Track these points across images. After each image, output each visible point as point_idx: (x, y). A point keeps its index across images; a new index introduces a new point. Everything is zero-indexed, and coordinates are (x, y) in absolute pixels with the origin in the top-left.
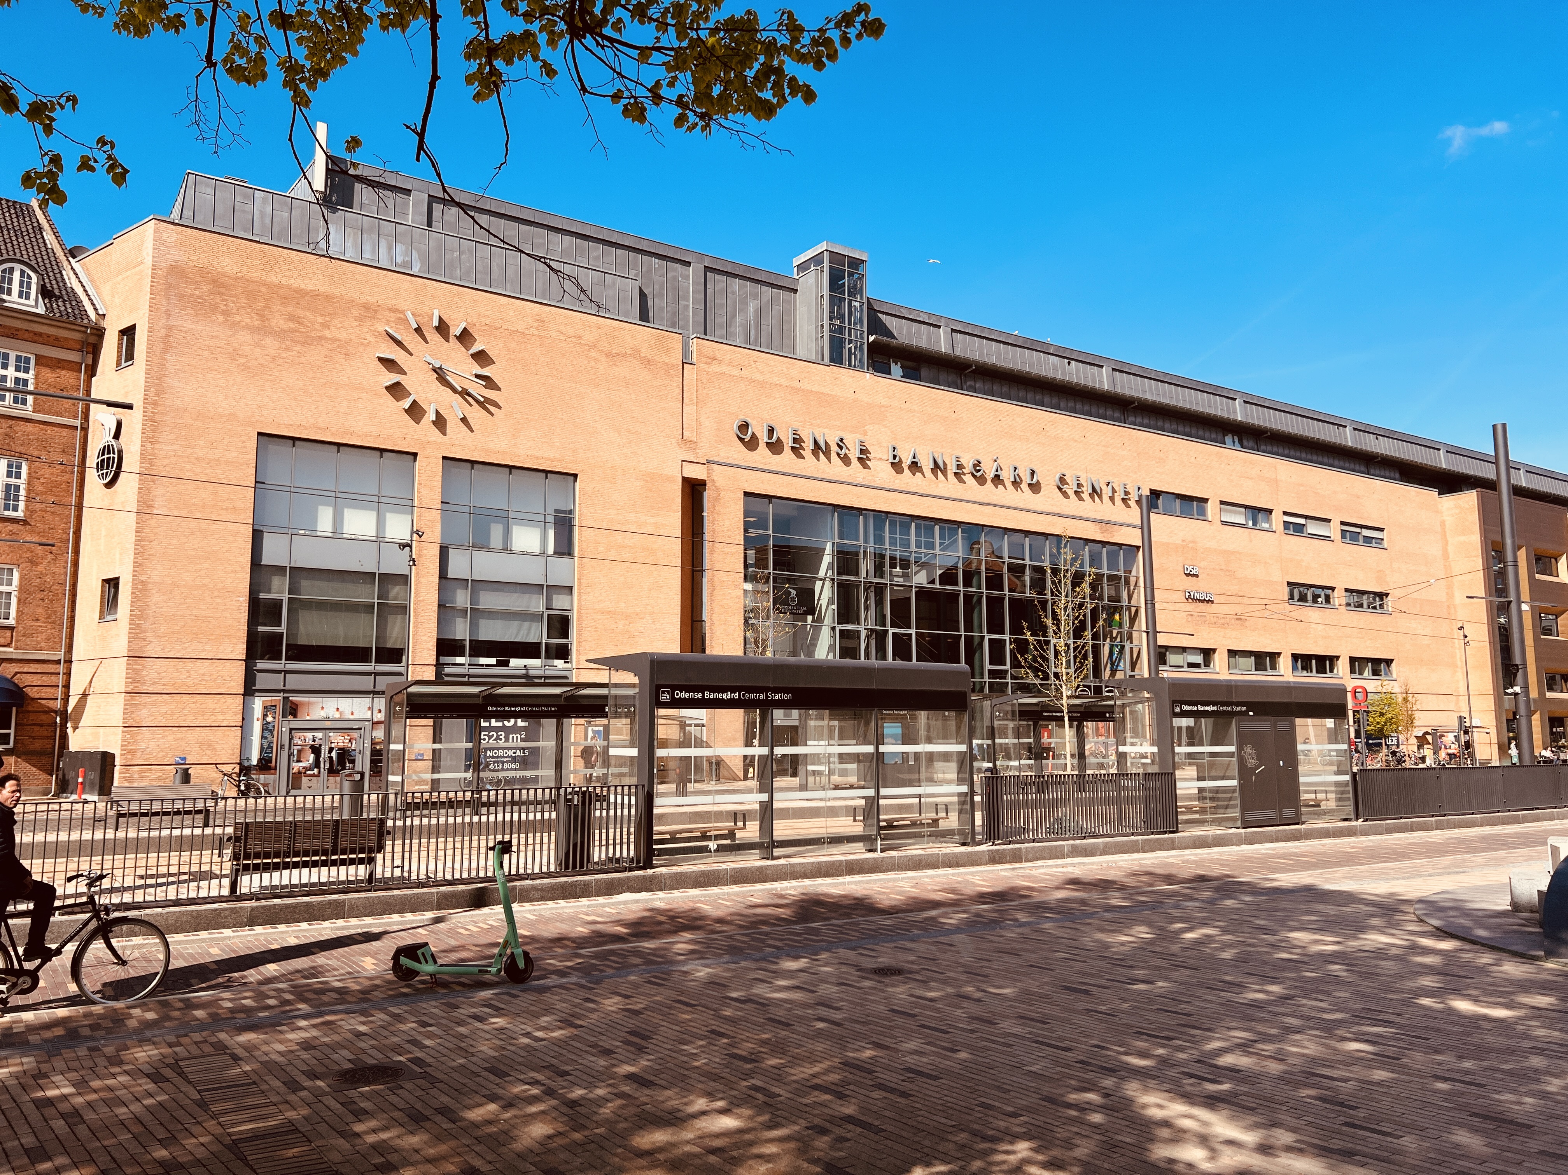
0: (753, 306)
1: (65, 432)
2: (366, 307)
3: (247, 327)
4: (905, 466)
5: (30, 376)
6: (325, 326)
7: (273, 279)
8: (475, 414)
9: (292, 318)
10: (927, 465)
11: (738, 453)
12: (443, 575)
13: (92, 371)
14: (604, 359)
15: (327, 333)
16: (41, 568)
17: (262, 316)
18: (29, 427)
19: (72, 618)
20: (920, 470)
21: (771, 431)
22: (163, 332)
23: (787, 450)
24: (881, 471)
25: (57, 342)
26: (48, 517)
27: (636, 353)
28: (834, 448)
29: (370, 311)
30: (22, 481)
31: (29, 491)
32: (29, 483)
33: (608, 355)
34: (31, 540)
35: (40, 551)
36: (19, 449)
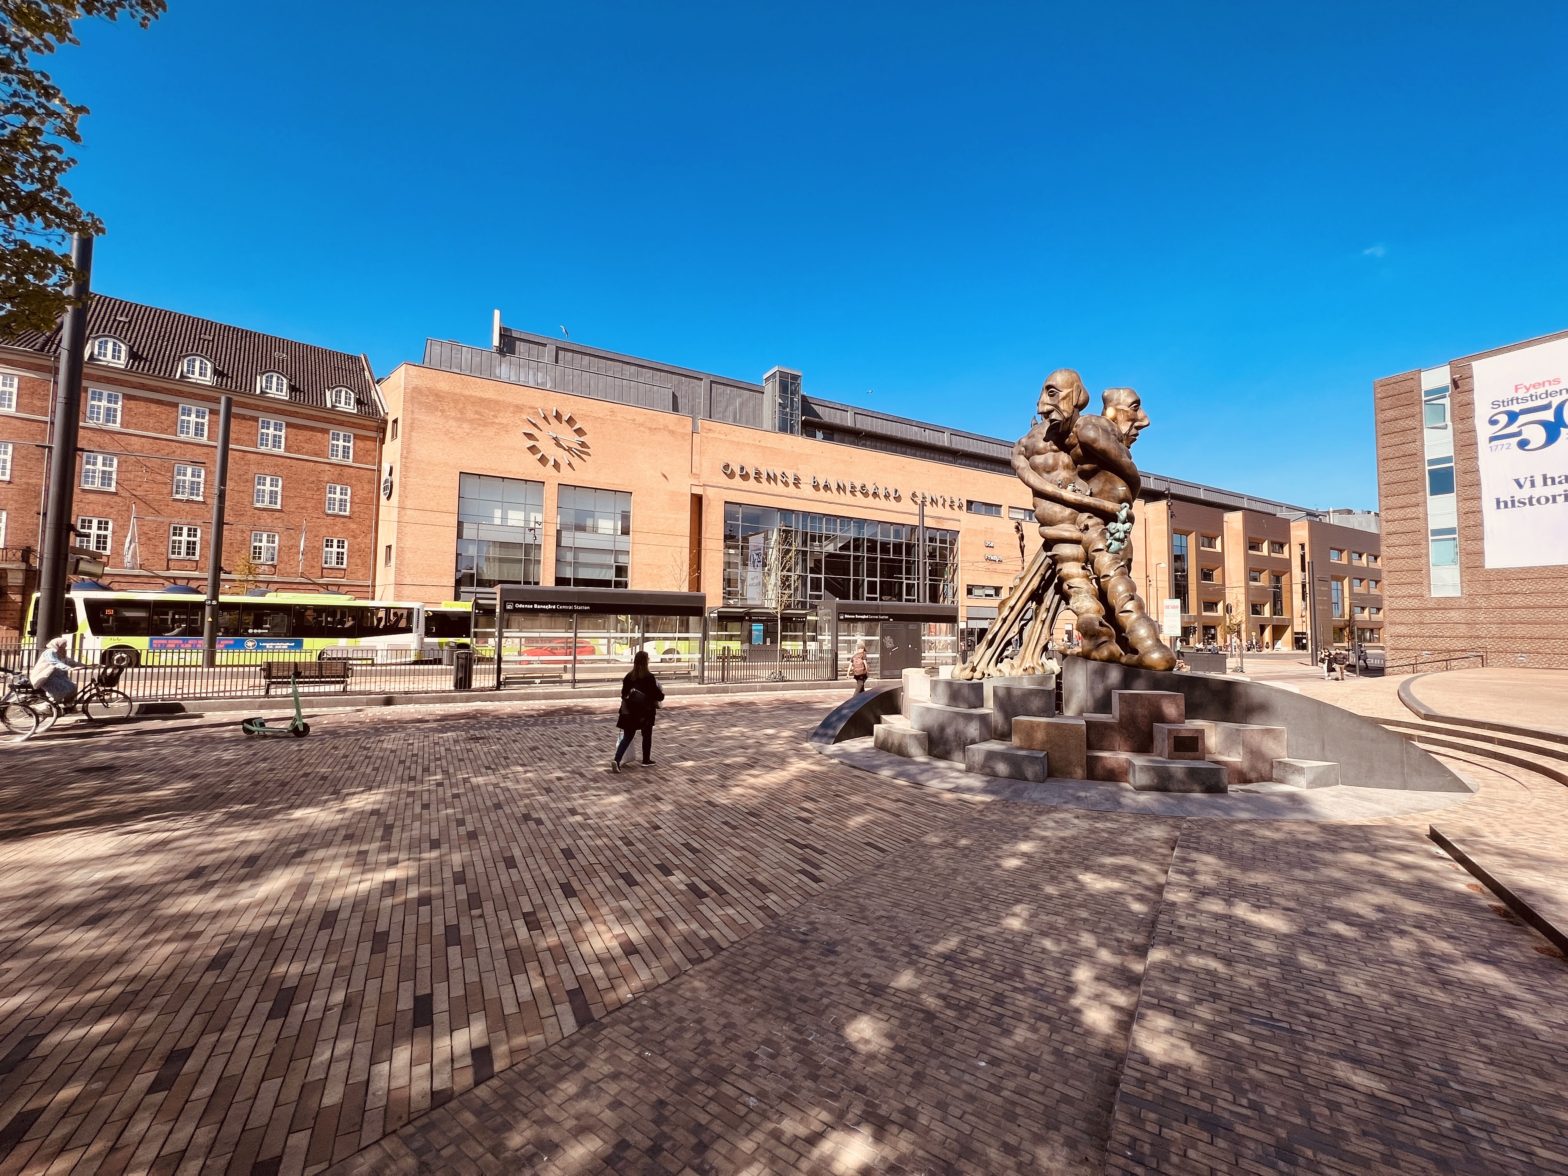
0: (738, 402)
1: (369, 473)
2: (517, 406)
3: (454, 418)
4: (821, 487)
5: (351, 445)
6: (495, 417)
7: (467, 393)
8: (576, 461)
9: (477, 413)
10: (834, 487)
11: (723, 480)
12: (558, 545)
13: (383, 441)
14: (647, 431)
15: (496, 420)
16: (358, 540)
18: (351, 470)
19: (375, 565)
20: (830, 489)
21: (742, 468)
23: (752, 478)
24: (806, 489)
25: (364, 427)
26: (362, 515)
27: (666, 427)
28: (779, 478)
29: (519, 409)
30: (348, 498)
31: (351, 503)
32: (351, 497)
33: (650, 429)
34: (353, 526)
35: (358, 532)
36: (346, 481)
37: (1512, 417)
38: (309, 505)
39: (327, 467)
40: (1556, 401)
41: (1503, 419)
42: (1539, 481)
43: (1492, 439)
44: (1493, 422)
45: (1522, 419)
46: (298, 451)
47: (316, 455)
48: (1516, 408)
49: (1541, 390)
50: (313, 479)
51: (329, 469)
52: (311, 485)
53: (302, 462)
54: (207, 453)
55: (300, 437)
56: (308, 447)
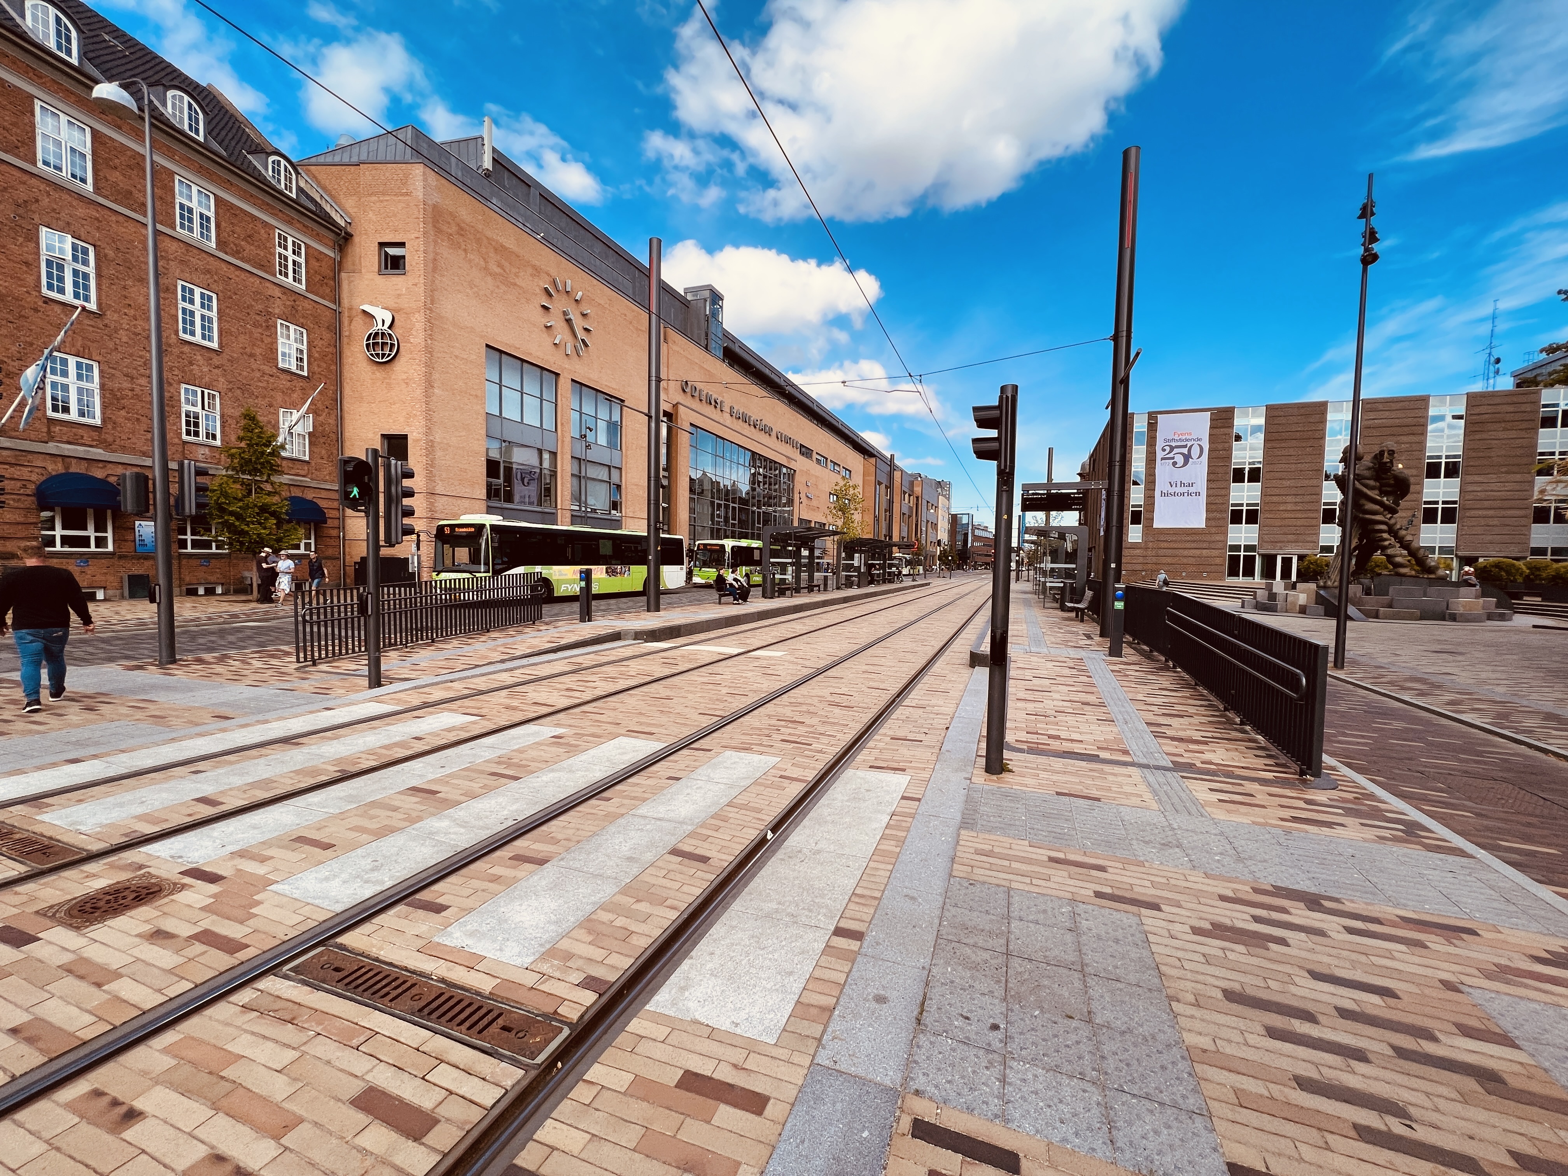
1: (328, 313)
2: (534, 267)
3: (477, 265)
4: (734, 416)
5: (302, 261)
6: (516, 276)
7: (489, 233)
9: (500, 265)
10: (740, 417)
11: (683, 399)
13: (342, 267)
15: (519, 282)
16: (321, 418)
18: (306, 304)
20: (738, 419)
21: (695, 389)
22: (432, 256)
24: (727, 417)
25: (317, 237)
26: (323, 379)
28: (713, 401)
29: (537, 271)
30: (304, 347)
31: (309, 356)
32: (307, 349)
35: (320, 405)
36: (302, 320)
37: (1172, 448)
38: (258, 351)
39: (277, 292)
40: (1189, 444)
41: (1168, 449)
42: (1179, 484)
43: (1162, 459)
44: (1164, 450)
45: (1176, 451)
46: (236, 254)
47: (261, 267)
48: (1173, 444)
49: (1184, 437)
50: (260, 307)
51: (280, 295)
52: (258, 318)
53: (243, 275)
54: (97, 219)
55: (237, 229)
56: (249, 249)
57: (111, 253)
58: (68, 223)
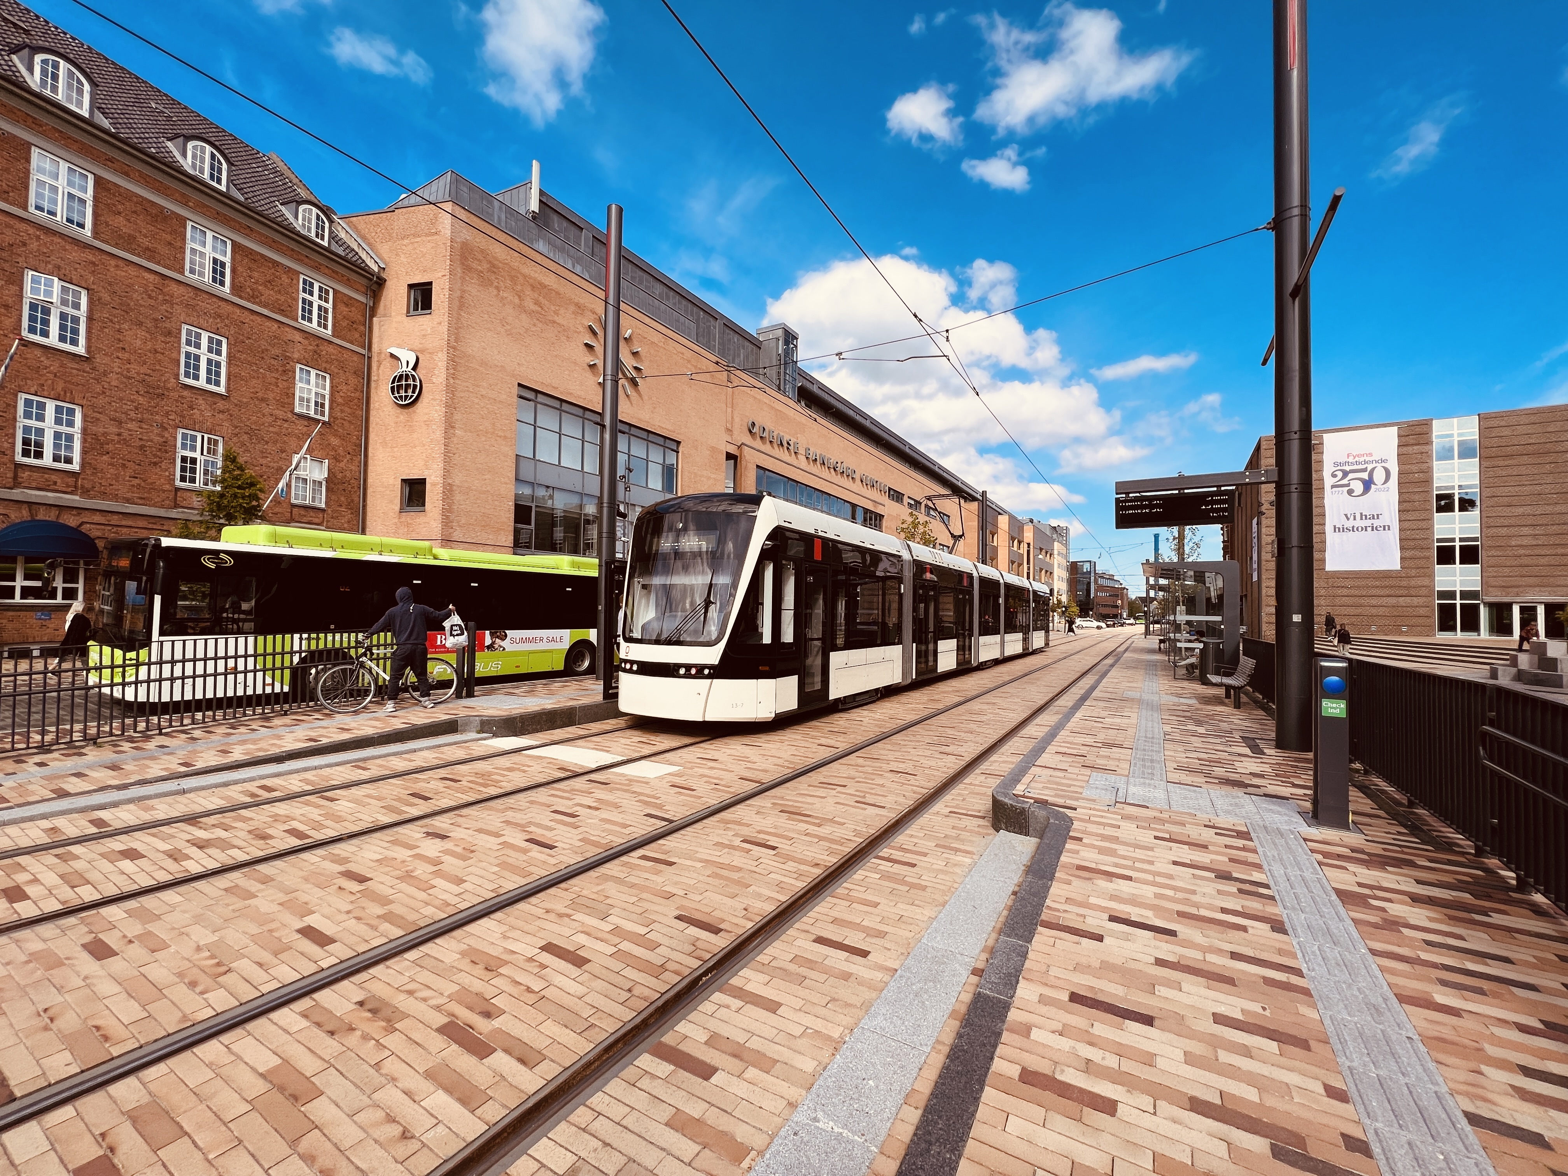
0: (742, 353)
1: (355, 358)
2: (578, 305)
3: (511, 303)
4: (811, 458)
5: (329, 306)
6: (556, 313)
8: (633, 393)
9: (537, 303)
10: (819, 460)
11: (750, 440)
13: (373, 312)
15: (557, 319)
16: (342, 465)
17: (520, 297)
18: (331, 349)
19: (364, 506)
20: (816, 462)
21: (763, 430)
22: (458, 293)
23: (768, 443)
24: (803, 460)
25: (349, 282)
26: (346, 424)
28: (785, 443)
29: (580, 309)
30: (326, 393)
31: (332, 401)
32: (332, 393)
34: (335, 441)
35: (341, 451)
36: (324, 365)
37: (1345, 474)
38: (271, 396)
39: (298, 337)
40: (1370, 467)
41: (1340, 474)
42: (1358, 516)
43: (1333, 487)
44: (1334, 476)
45: (1351, 476)
46: (252, 298)
47: (282, 312)
48: (1347, 468)
49: (1362, 459)
50: (275, 351)
51: (301, 340)
52: (273, 362)
53: (259, 319)
54: (93, 263)
55: (256, 274)
56: (268, 294)
57: (106, 297)
58: (59, 268)
